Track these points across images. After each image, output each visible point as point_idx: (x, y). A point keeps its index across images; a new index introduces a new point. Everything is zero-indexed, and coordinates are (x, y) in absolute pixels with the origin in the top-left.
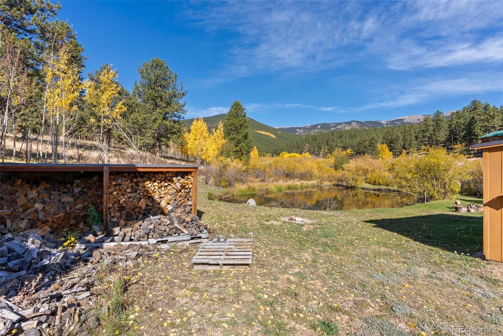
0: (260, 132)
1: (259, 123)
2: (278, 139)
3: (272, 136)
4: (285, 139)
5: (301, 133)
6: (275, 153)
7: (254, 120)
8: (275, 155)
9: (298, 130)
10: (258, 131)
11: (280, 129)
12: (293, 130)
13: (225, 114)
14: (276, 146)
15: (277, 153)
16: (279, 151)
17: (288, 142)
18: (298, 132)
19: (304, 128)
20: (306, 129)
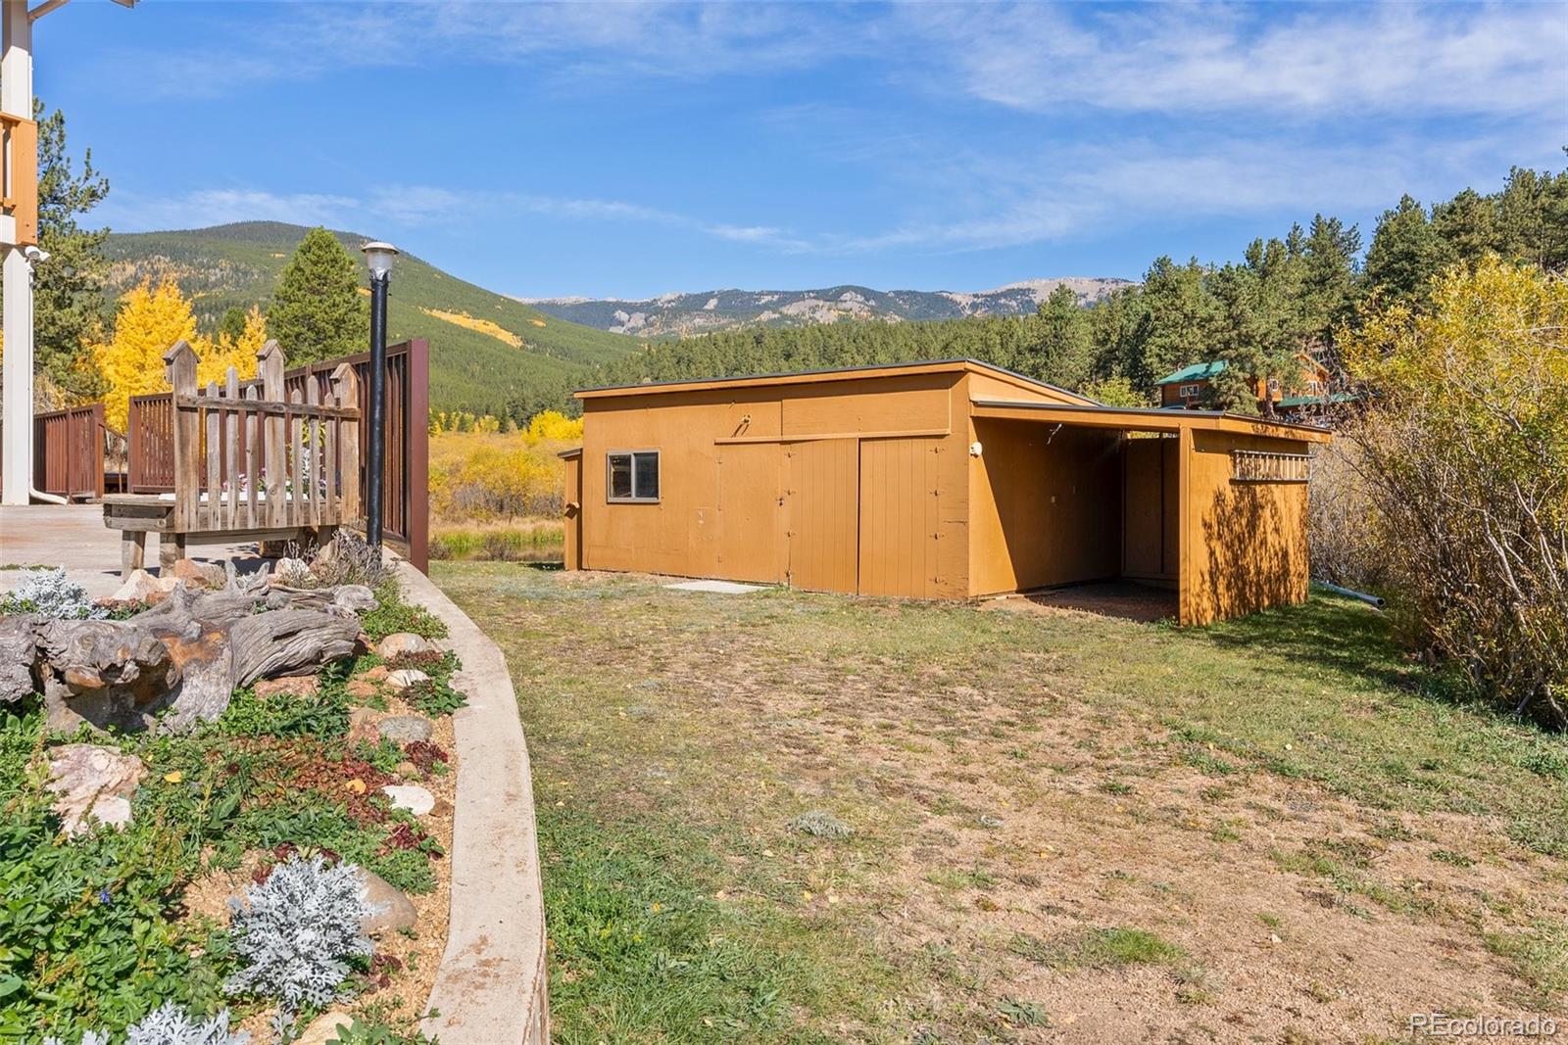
0: (447, 317)
1: (441, 273)
2: (534, 351)
3: (506, 337)
4: (564, 353)
5: (633, 330)
6: (513, 417)
7: (417, 260)
8: (512, 424)
9: (622, 316)
10: (436, 313)
11: (539, 306)
12: (601, 313)
13: (271, 224)
14: (520, 384)
15: (523, 415)
16: (530, 406)
17: (577, 366)
18: (622, 324)
19: (649, 308)
20: (658, 311)
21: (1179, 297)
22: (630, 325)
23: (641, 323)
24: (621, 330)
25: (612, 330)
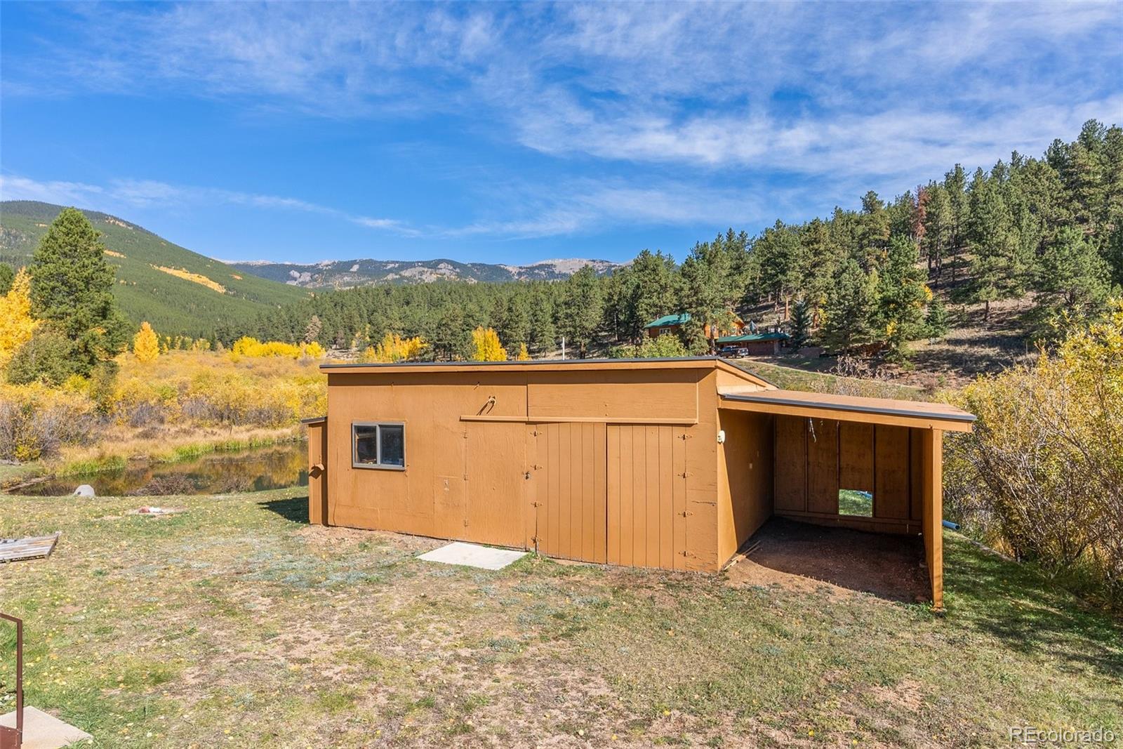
0: (171, 271)
1: (166, 242)
2: (234, 296)
3: (214, 286)
4: (256, 297)
5: (303, 283)
6: (220, 340)
7: (148, 233)
8: (220, 345)
9: (296, 274)
10: (163, 269)
11: (237, 266)
12: (281, 272)
14: (225, 317)
15: (227, 339)
16: (233, 333)
17: (265, 306)
18: (295, 279)
19: (314, 270)
20: (320, 271)
21: (658, 275)
22: (301, 280)
23: (308, 279)
24: (294, 283)
25: (288, 283)
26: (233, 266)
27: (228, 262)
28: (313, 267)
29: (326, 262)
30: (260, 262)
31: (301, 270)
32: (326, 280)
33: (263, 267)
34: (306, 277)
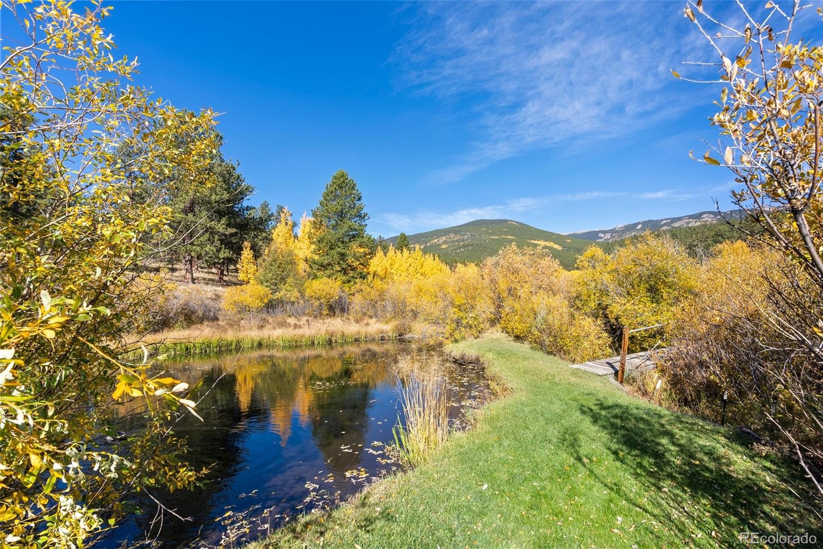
3: (557, 246)
9: (602, 235)
18: (602, 238)
19: (613, 231)
20: (616, 232)
22: (605, 238)
23: (609, 237)
24: (601, 240)
25: (598, 240)
26: (567, 235)
27: (565, 234)
28: (612, 230)
29: (621, 226)
30: (582, 231)
31: (605, 232)
32: (620, 236)
33: (584, 234)
34: (608, 236)
